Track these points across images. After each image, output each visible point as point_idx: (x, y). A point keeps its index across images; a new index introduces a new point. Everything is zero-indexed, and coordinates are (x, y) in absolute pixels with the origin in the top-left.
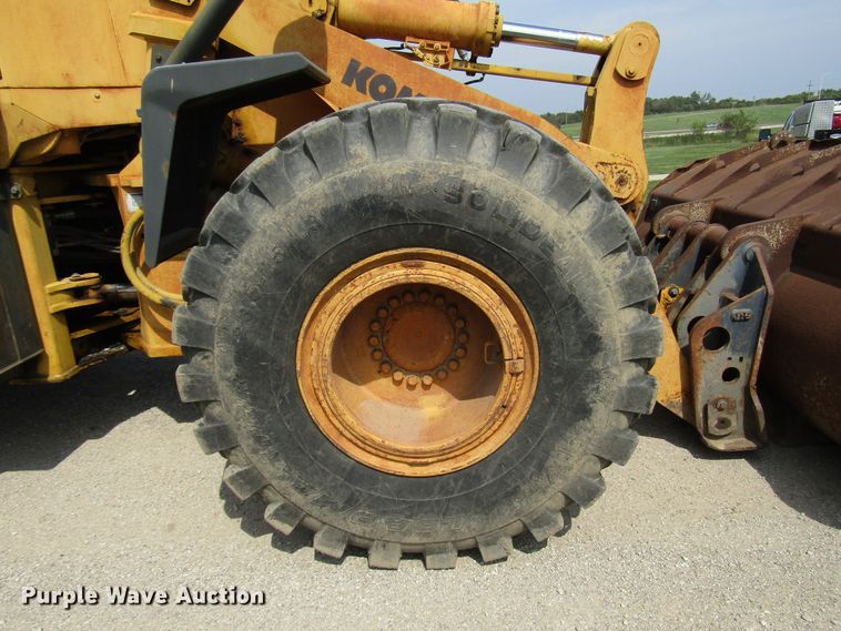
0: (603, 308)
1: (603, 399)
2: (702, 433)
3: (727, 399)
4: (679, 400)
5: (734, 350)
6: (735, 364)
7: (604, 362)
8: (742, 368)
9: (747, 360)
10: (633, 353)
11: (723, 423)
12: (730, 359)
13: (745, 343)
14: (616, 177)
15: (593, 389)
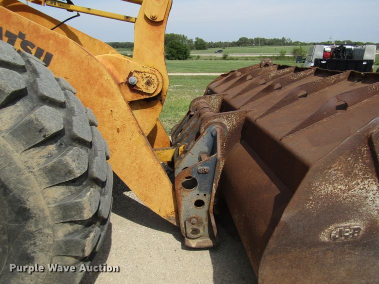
0: (28, 188)
1: (42, 250)
2: (185, 236)
3: (197, 218)
4: (174, 216)
5: (200, 190)
6: (201, 197)
7: (36, 225)
8: (205, 200)
9: (208, 196)
10: (64, 218)
11: (195, 231)
12: (198, 195)
13: (207, 186)
14: (145, 81)
15: (31, 244)
